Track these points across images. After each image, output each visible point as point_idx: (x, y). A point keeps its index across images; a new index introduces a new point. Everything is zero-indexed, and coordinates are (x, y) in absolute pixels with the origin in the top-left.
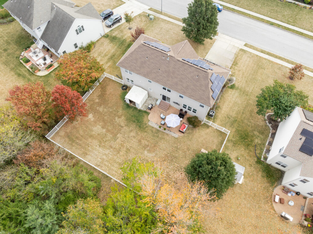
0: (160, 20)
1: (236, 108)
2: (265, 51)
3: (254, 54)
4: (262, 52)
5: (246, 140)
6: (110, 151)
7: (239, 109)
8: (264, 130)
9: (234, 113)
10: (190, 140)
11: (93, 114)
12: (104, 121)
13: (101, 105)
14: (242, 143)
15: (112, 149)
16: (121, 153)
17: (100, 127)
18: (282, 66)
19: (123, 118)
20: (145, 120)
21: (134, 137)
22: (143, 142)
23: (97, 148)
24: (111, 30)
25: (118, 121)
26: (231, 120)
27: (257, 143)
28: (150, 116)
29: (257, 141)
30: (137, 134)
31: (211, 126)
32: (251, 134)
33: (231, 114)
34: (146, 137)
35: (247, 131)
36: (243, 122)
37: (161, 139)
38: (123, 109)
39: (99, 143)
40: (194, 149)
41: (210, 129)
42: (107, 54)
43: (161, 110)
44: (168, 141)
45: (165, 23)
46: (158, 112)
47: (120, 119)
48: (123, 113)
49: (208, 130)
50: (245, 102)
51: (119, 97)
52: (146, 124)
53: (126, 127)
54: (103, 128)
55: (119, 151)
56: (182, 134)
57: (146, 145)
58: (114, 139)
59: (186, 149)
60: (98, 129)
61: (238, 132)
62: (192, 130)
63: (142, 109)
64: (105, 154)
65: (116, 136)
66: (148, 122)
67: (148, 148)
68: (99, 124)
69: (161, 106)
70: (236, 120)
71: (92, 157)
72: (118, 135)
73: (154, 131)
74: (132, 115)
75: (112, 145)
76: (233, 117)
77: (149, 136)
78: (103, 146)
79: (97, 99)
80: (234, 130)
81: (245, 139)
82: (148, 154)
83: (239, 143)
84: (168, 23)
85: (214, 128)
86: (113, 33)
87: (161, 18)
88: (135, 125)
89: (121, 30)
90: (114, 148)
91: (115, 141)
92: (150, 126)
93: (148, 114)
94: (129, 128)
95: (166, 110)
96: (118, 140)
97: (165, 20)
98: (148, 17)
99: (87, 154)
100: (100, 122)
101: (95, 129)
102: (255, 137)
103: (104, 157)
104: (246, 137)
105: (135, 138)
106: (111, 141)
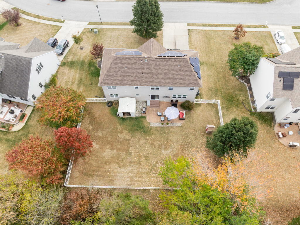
0: (105, 30)
1: (212, 80)
2: (205, 24)
3: (198, 30)
4: (204, 25)
5: (234, 102)
6: (132, 167)
7: (214, 79)
8: (242, 87)
9: (212, 84)
10: (193, 123)
11: (95, 142)
12: (109, 143)
13: (97, 130)
14: (232, 105)
15: (132, 164)
16: (143, 163)
17: (109, 150)
18: (225, 31)
19: (125, 131)
20: (146, 124)
21: (145, 144)
22: (156, 143)
23: (119, 170)
24: (65, 57)
25: (122, 137)
26: (213, 91)
27: (242, 99)
28: (148, 119)
29: (242, 98)
30: (146, 139)
31: (202, 103)
32: (234, 95)
33: (211, 86)
34: (155, 139)
35: (230, 94)
36: (223, 89)
37: (169, 133)
38: (120, 124)
39: (117, 165)
40: (200, 128)
41: (202, 106)
42: (73, 80)
43: (155, 109)
44: (175, 132)
45: (110, 32)
46: (153, 112)
47: (123, 134)
48: (122, 127)
49: (201, 108)
50: (215, 72)
51: (110, 115)
52: (149, 127)
53: (133, 139)
54: (112, 149)
55: (139, 163)
56: (184, 121)
57: (159, 145)
58: (129, 154)
59: (194, 131)
60: (108, 153)
61: (224, 98)
62: (189, 113)
63: (137, 116)
64: (129, 172)
65: (129, 151)
66: (149, 124)
67: (163, 147)
68: (106, 148)
69: (152, 105)
70: (217, 89)
71: (119, 180)
72: (130, 148)
73: (159, 129)
74: (131, 125)
75: (130, 160)
76: (213, 88)
77: (157, 136)
78: (122, 165)
79: (91, 127)
80: (220, 97)
81: (232, 101)
82: (165, 152)
83: (229, 106)
84: (113, 31)
85: (204, 104)
86: (68, 59)
87: (104, 29)
88: (139, 133)
89: (74, 54)
90: (134, 162)
91: (130, 156)
92: (153, 127)
93: (145, 117)
94: (136, 137)
95: (159, 107)
96: (132, 153)
97: (109, 29)
98: (92, 32)
99: (113, 181)
100: (106, 146)
101: (105, 154)
102: (238, 96)
103: (130, 174)
104: (232, 99)
105: (147, 144)
106: (127, 158)
